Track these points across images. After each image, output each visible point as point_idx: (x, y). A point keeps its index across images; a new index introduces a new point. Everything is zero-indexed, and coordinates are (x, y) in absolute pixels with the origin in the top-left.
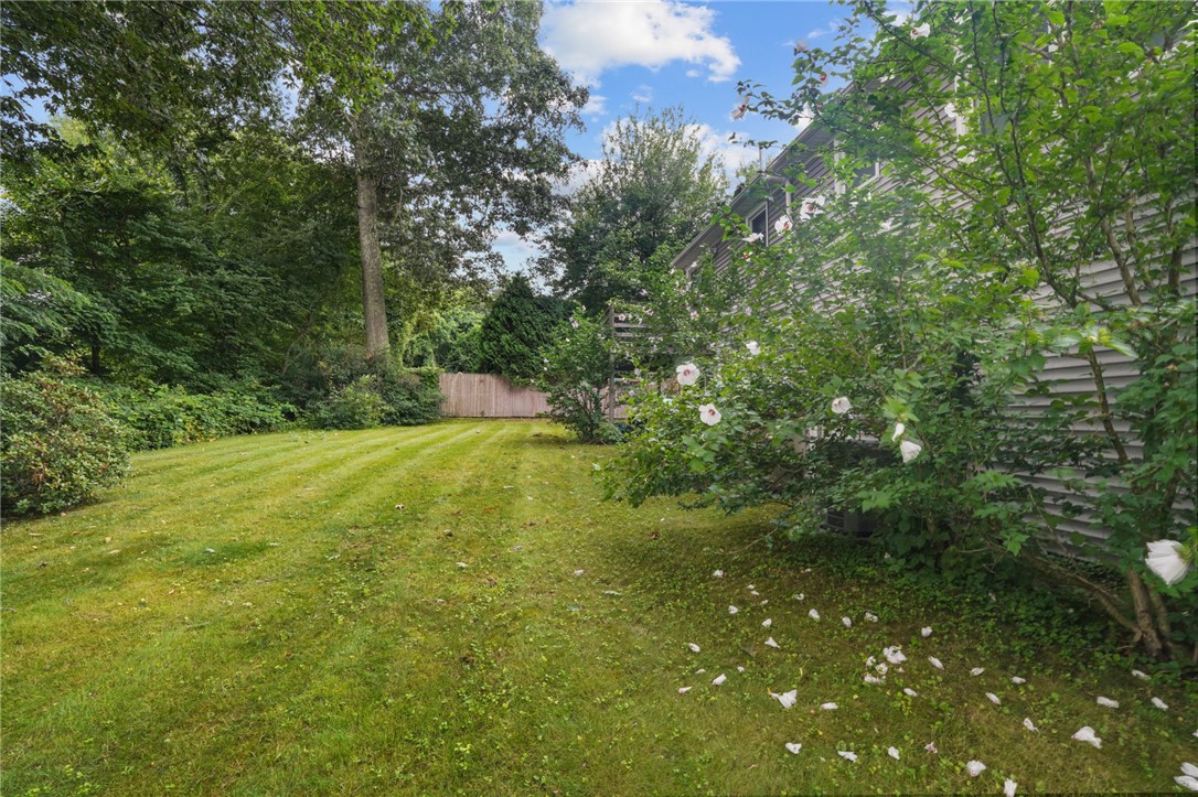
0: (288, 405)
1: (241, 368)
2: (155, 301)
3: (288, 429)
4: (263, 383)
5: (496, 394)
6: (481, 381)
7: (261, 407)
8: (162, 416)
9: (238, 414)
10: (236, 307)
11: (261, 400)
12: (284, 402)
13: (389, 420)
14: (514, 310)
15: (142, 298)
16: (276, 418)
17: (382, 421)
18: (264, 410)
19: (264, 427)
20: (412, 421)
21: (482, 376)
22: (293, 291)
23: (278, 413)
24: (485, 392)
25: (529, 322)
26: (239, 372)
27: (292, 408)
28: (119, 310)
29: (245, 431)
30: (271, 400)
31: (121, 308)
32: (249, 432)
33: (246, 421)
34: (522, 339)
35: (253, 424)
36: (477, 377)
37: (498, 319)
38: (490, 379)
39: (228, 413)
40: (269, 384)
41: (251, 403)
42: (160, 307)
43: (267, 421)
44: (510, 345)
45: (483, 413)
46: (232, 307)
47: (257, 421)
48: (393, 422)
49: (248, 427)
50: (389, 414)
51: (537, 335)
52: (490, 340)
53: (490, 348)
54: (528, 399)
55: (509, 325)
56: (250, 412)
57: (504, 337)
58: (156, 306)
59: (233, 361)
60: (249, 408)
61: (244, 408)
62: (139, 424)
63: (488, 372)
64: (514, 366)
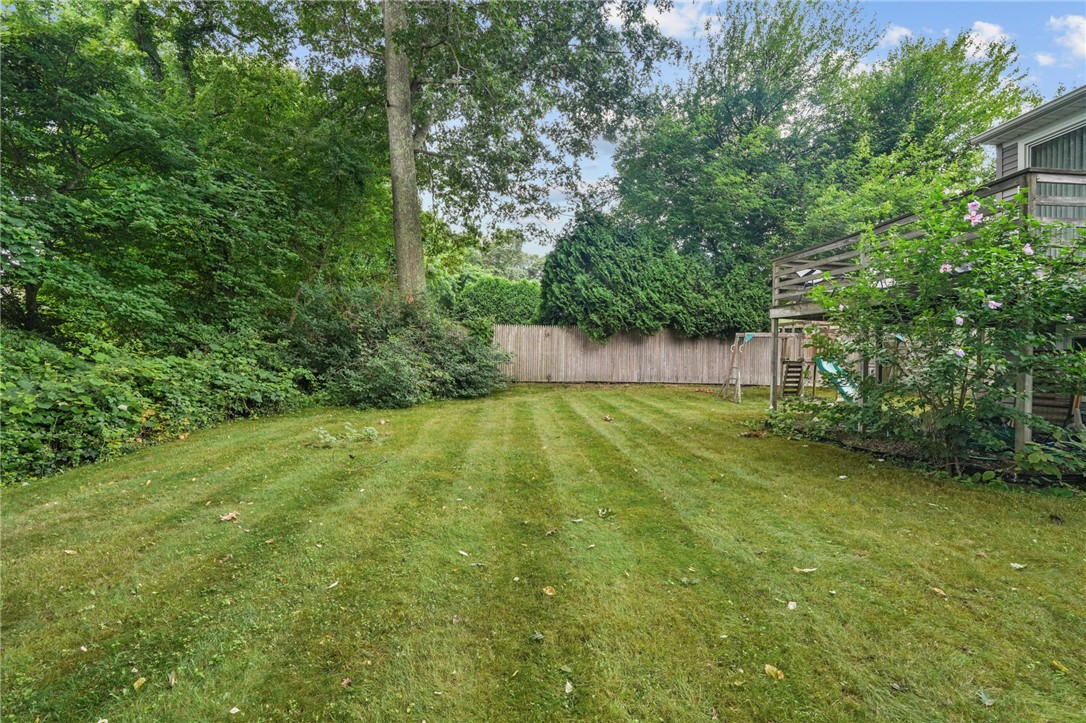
0: (301, 371)
1: (236, 316)
2: (106, 215)
3: (303, 407)
4: (265, 338)
5: (566, 352)
6: (547, 335)
7: (264, 374)
8: (87, 401)
9: (228, 387)
10: (227, 229)
11: (263, 363)
12: (297, 364)
13: (442, 392)
14: (590, 242)
15: (85, 211)
16: (287, 391)
17: (434, 393)
18: (267, 380)
19: (269, 407)
20: (471, 391)
21: (549, 329)
22: (303, 213)
23: (288, 384)
24: (552, 350)
25: (611, 257)
26: (233, 323)
27: (308, 374)
28: (48, 227)
29: (239, 413)
30: (279, 364)
31: (52, 224)
32: (246, 415)
33: (240, 399)
34: (602, 280)
35: (251, 403)
36: (542, 330)
37: (569, 254)
38: (559, 333)
39: (213, 386)
40: (273, 339)
41: (248, 368)
42: (114, 224)
43: (273, 398)
44: (587, 289)
45: (549, 377)
46: (222, 229)
47: (258, 397)
48: (448, 394)
49: (245, 409)
50: (443, 383)
51: (624, 276)
52: (560, 282)
53: (562, 293)
54: (607, 360)
55: (586, 262)
56: (248, 384)
57: (579, 278)
58: (106, 221)
59: (225, 306)
60: (244, 378)
61: (237, 378)
62: (40, 419)
63: (555, 324)
64: (594, 317)
